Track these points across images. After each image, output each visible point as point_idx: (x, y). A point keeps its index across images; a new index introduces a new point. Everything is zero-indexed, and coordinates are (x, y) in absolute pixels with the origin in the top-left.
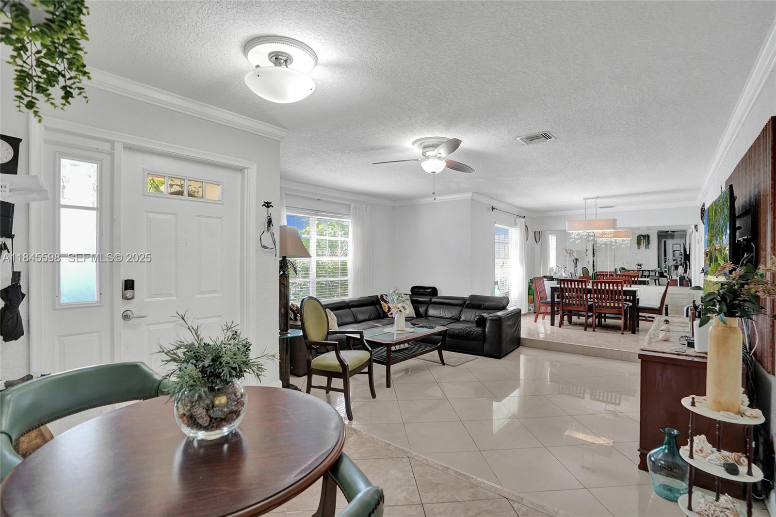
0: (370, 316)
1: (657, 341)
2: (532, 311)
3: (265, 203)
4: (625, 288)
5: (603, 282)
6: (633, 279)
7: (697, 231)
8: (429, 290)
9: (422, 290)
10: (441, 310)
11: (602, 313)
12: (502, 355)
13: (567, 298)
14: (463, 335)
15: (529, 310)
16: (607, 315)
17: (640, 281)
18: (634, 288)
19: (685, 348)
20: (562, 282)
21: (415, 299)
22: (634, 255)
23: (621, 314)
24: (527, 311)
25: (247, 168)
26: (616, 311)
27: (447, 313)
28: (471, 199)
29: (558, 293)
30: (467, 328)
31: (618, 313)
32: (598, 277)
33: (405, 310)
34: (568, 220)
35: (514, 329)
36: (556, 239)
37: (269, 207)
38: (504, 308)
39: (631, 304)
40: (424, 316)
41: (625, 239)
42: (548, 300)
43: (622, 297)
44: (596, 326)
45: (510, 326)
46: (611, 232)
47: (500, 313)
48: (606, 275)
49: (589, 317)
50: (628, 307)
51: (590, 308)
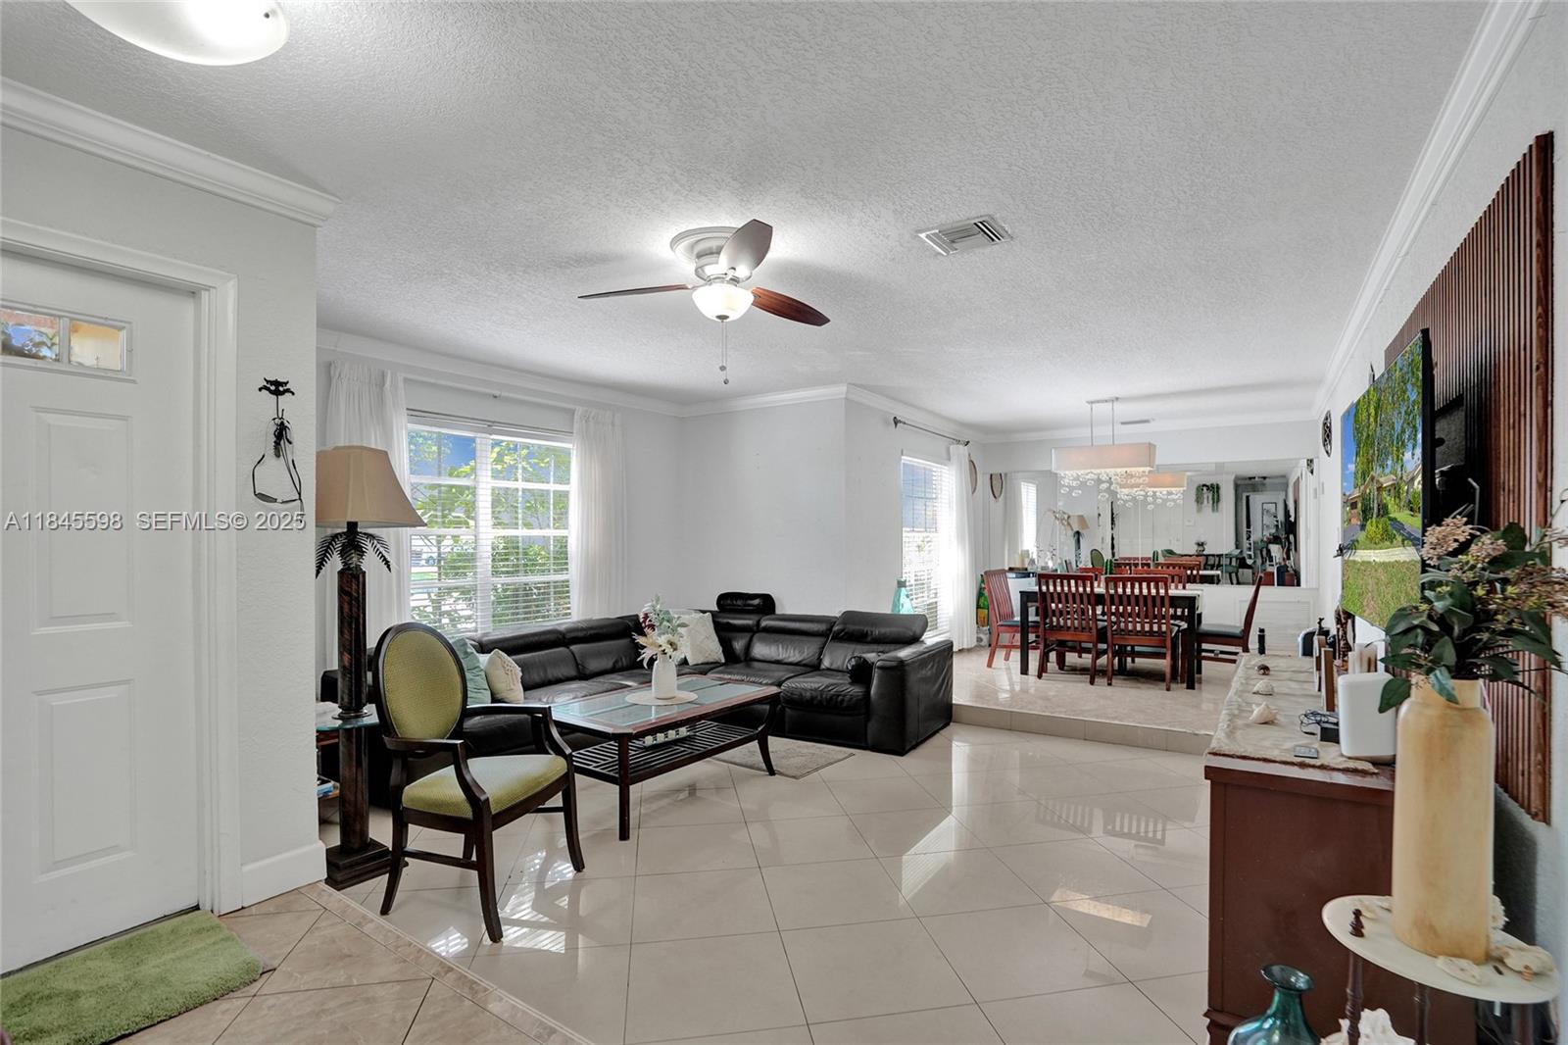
0: (616, 662)
1: (1248, 726)
2: (985, 642)
3: (267, 382)
4: (1173, 592)
5: (1129, 579)
6: (1189, 572)
7: (1312, 473)
8: (756, 602)
9: (739, 602)
10: (780, 646)
11: (1126, 646)
12: (907, 748)
13: (1054, 615)
14: (821, 702)
15: (979, 640)
16: (1137, 649)
17: (1202, 576)
18: (1191, 590)
19: (1316, 746)
20: (1043, 581)
21: (725, 621)
22: (1191, 524)
23: (1165, 647)
24: (974, 643)
25: (207, 288)
26: (1155, 640)
27: (792, 653)
28: (846, 398)
29: (1037, 604)
30: (827, 686)
31: (1160, 644)
32: (1117, 570)
33: (675, 649)
34: (1055, 448)
35: (937, 686)
36: (1037, 490)
37: (282, 393)
38: (915, 639)
39: (1184, 625)
40: (742, 659)
41: (1173, 489)
42: (1016, 619)
43: (1167, 611)
44: (1115, 673)
45: (925, 680)
46: (1144, 472)
47: (905, 653)
48: (1136, 565)
49: (1099, 654)
50: (1178, 631)
51: (1102, 635)
